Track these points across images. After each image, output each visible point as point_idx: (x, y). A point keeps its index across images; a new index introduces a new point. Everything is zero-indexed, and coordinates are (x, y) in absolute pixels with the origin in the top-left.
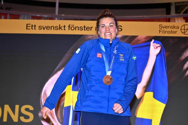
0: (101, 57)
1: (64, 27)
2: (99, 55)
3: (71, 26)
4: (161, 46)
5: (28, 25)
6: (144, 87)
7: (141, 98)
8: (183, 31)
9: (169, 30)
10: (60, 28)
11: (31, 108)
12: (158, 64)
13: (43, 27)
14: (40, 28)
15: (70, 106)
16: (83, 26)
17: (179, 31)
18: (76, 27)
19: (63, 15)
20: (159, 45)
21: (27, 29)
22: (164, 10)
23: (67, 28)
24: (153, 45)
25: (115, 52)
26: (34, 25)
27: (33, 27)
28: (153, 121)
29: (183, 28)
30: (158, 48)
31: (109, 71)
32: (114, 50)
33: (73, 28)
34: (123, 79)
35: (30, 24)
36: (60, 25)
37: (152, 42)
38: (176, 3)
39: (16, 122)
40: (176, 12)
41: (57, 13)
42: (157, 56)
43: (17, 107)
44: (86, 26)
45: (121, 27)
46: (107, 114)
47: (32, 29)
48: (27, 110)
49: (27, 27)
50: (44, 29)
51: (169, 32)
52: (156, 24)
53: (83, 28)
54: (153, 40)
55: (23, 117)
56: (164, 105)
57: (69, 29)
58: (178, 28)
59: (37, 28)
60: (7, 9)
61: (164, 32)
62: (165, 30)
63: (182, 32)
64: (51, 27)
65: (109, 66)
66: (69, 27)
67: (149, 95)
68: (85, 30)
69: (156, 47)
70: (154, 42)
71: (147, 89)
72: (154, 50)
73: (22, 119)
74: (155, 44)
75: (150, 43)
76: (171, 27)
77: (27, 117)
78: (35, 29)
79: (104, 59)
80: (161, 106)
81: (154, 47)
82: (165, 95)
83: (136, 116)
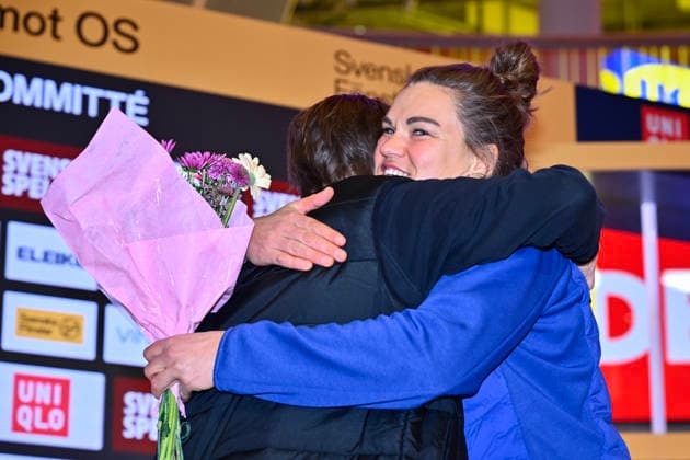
45: (135, 27)
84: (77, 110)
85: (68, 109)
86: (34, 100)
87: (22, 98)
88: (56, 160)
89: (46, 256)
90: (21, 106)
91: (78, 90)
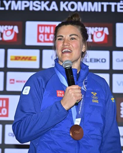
84: (100, 10)
85: (96, 10)
86: (84, 9)
87: (80, 9)
88: (93, 28)
89: (91, 60)
90: (81, 11)
91: (100, 4)
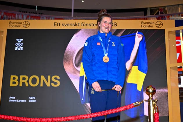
0: (100, 45)
1: (79, 24)
2: (98, 44)
3: (83, 23)
4: (143, 36)
5: (55, 24)
6: (132, 63)
7: (130, 70)
8: (157, 25)
9: (148, 25)
10: (76, 25)
11: (58, 77)
12: (141, 48)
13: (65, 24)
14: (63, 25)
15: (84, 76)
16: (91, 23)
17: (154, 25)
18: (86, 24)
19: (76, 17)
20: (141, 35)
21: (54, 26)
22: (143, 12)
23: (80, 25)
24: (138, 35)
25: (109, 41)
26: (59, 23)
27: (59, 25)
28: (138, 85)
29: (157, 23)
30: (141, 37)
31: (106, 53)
32: (108, 40)
33: (84, 25)
34: (116, 58)
35: (56, 23)
36: (76, 23)
37: (136, 33)
38: (150, 8)
39: (49, 87)
40: (151, 14)
41: (72, 16)
42: (140, 42)
43: (49, 77)
44: (93, 23)
45: (116, 23)
46: (108, 81)
47: (58, 26)
48: (56, 78)
49: (54, 24)
50: (65, 26)
51: (148, 26)
52: (140, 21)
53: (91, 25)
54: (137, 32)
55: (53, 83)
56: (145, 75)
57: (82, 26)
58: (154, 23)
59: (61, 25)
60: (39, 14)
61: (144, 26)
62: (145, 25)
63: (157, 27)
64: (70, 24)
65: (106, 50)
66: (82, 24)
67: (135, 68)
68: (92, 26)
69: (139, 37)
70: (138, 33)
71: (133, 64)
72: (138, 38)
73: (53, 84)
74: (139, 34)
75: (135, 34)
76: (149, 23)
77: (56, 83)
78: (60, 26)
79: (103, 46)
80: (143, 75)
81: (138, 37)
82: (146, 67)
83: (127, 82)
